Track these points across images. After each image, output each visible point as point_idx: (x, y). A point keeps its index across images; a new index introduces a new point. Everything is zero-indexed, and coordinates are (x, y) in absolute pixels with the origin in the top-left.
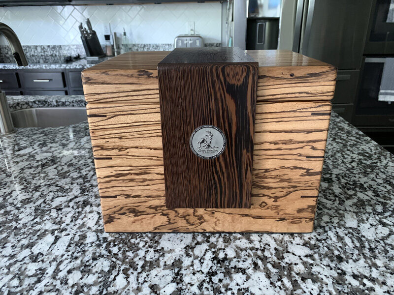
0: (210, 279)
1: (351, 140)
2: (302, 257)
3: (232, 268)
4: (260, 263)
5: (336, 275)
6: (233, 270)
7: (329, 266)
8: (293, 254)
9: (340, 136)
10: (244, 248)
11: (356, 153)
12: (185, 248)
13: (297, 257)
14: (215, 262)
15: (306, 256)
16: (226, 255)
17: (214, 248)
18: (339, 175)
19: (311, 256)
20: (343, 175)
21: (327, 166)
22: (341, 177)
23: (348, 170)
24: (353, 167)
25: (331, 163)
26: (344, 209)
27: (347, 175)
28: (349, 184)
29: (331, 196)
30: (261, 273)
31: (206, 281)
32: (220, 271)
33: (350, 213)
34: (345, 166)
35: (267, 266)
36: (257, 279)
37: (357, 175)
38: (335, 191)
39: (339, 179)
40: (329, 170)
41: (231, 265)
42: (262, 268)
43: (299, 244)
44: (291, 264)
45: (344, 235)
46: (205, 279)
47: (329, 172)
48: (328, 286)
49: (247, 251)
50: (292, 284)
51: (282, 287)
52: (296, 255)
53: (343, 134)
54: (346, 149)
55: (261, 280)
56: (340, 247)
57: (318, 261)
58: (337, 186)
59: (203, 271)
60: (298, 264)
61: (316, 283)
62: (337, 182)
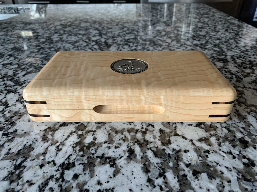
0: (62, 174)
1: (242, 31)
2: (194, 142)
3: (98, 157)
4: (137, 149)
5: (241, 167)
6: (99, 160)
7: (230, 153)
8: (184, 137)
9: (232, 28)
10: (121, 129)
11: (249, 39)
12: (45, 130)
13: (188, 142)
14: (78, 148)
15: (200, 140)
16: (95, 139)
17: (82, 130)
18: (233, 56)
19: (205, 140)
20: (238, 56)
21: (221, 49)
22: (236, 58)
23: (242, 52)
24: (247, 50)
25: (225, 47)
26: (243, 86)
27: (242, 56)
28: (245, 64)
29: (227, 74)
30: (136, 165)
31: (55, 177)
32: (80, 162)
33: (250, 90)
34: (239, 49)
35: (147, 154)
36: (130, 174)
37: (251, 56)
38: (231, 69)
39: (234, 60)
40: (224, 52)
41: (98, 153)
42: (139, 157)
43: (191, 125)
44: (180, 151)
45: (246, 114)
46: (55, 173)
47: (224, 54)
48: (231, 183)
49: (124, 133)
50: (179, 181)
51: (163, 186)
52: (186, 139)
53: (234, 27)
54: (238, 37)
55: (134, 176)
56: (243, 128)
57: (216, 147)
58: (233, 65)
59: (56, 162)
60: (188, 151)
61: (213, 180)
62: (233, 62)
